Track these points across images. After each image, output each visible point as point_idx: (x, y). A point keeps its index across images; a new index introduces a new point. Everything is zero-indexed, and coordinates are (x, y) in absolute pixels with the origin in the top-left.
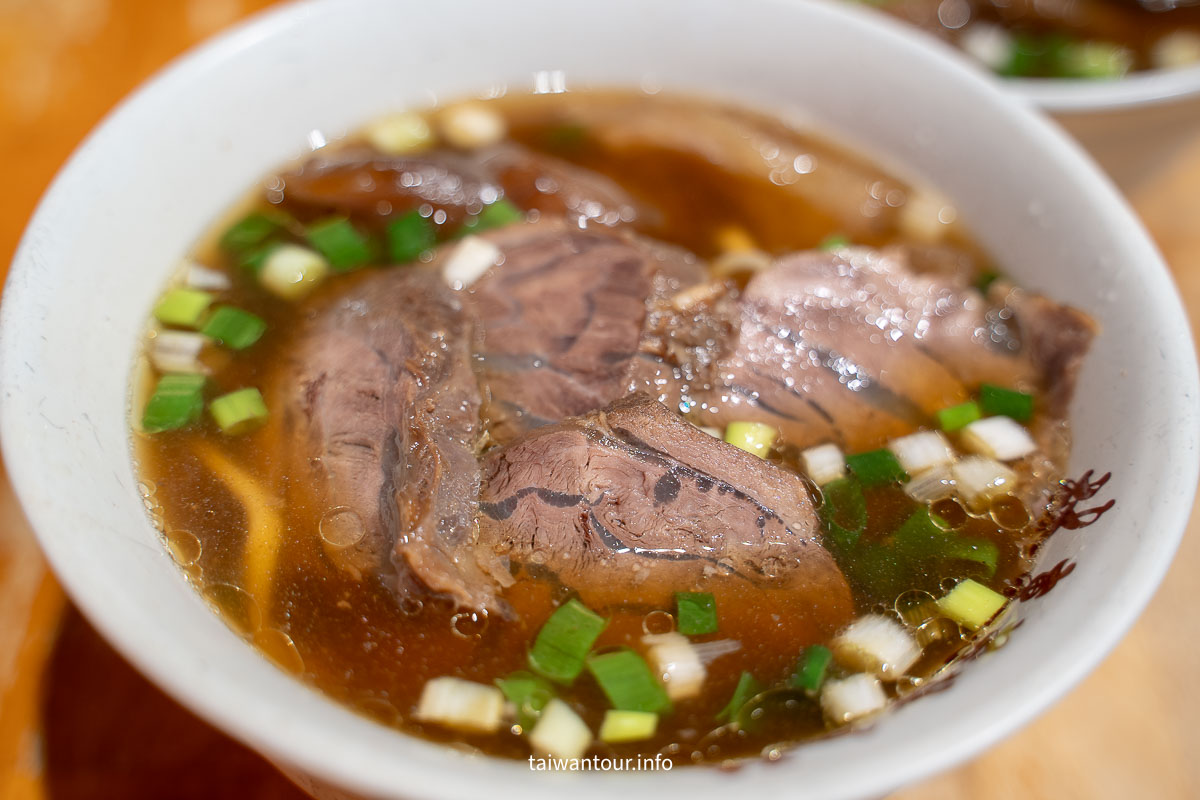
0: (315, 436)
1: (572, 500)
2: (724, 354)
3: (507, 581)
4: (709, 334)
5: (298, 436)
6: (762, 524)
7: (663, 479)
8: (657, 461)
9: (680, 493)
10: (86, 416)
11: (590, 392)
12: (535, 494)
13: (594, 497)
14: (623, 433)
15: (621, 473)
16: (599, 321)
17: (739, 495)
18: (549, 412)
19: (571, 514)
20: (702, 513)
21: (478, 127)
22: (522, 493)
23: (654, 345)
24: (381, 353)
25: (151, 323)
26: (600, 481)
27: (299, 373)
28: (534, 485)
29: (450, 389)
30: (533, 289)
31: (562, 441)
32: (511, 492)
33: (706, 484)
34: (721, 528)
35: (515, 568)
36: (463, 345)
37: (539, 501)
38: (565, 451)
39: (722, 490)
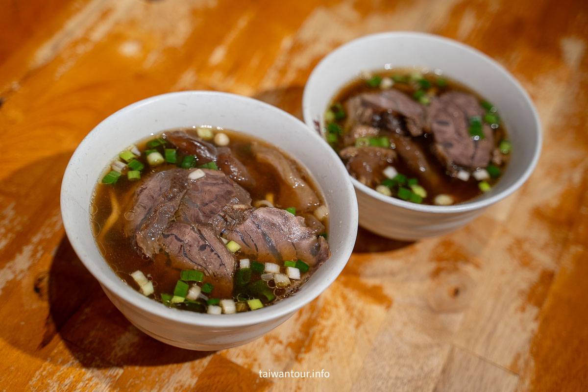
0: (137, 201)
1: (181, 241)
2: (240, 224)
3: (157, 252)
4: (238, 217)
5: (133, 199)
6: (221, 266)
7: (203, 245)
8: (204, 241)
9: (205, 250)
10: (87, 175)
11: (202, 218)
12: (174, 236)
13: (186, 242)
14: (199, 231)
15: (195, 239)
16: (215, 203)
17: (219, 257)
18: (191, 219)
19: (180, 243)
20: (208, 257)
21: (222, 140)
22: (172, 234)
23: (222, 214)
24: (161, 188)
25: (118, 157)
26: (189, 239)
27: (142, 185)
28: (175, 234)
29: (170, 204)
30: (208, 188)
31: (185, 227)
32: (170, 233)
33: (212, 251)
34: (211, 262)
35: (161, 250)
36: (181, 195)
37: (174, 237)
38: (185, 229)
39: (215, 254)
